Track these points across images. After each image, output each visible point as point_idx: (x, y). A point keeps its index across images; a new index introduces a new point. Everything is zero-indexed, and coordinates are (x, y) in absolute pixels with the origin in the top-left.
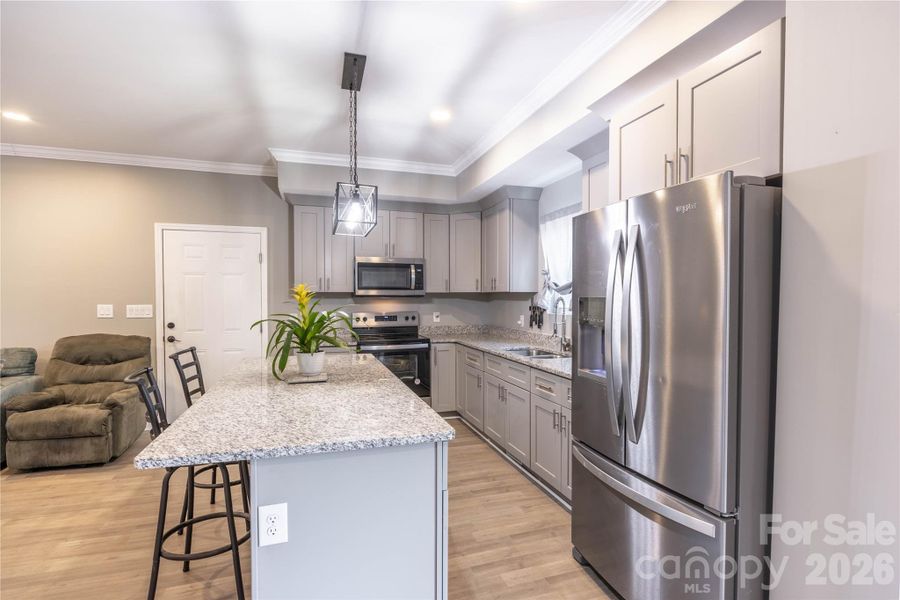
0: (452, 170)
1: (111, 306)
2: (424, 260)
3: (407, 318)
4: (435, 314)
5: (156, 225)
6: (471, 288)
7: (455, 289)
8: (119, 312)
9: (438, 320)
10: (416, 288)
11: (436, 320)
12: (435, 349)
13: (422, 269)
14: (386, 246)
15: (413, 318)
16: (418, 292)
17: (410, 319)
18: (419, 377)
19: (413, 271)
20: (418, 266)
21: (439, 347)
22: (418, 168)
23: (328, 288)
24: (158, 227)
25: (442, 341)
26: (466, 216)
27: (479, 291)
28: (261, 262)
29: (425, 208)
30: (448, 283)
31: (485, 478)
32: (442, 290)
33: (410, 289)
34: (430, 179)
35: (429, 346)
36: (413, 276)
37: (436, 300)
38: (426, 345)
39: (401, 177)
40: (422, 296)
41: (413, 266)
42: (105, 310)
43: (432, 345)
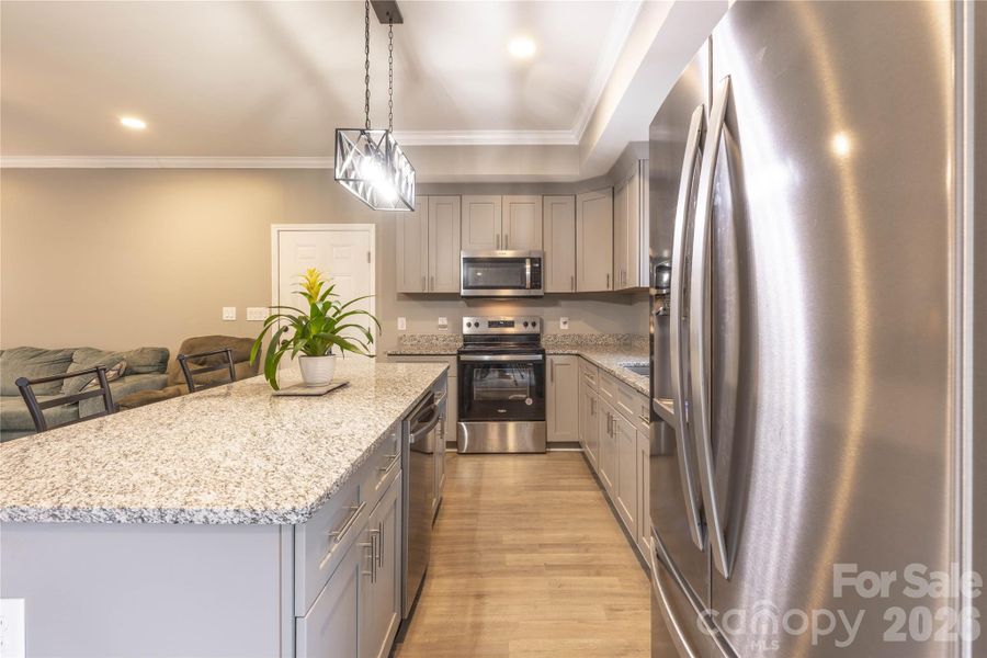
0: (573, 137)
1: (234, 309)
2: (544, 254)
3: (526, 324)
4: (562, 320)
5: (273, 226)
6: (600, 285)
7: (583, 288)
8: (241, 315)
9: (566, 327)
10: (532, 288)
11: (562, 327)
12: (552, 362)
13: (540, 263)
14: (498, 236)
15: (534, 324)
16: (534, 292)
17: (530, 325)
18: (531, 396)
19: (528, 266)
20: (533, 261)
21: (558, 360)
22: (530, 138)
23: (432, 288)
24: (274, 228)
25: (561, 352)
26: (593, 195)
27: (610, 289)
28: (369, 261)
29: (545, 189)
30: (574, 280)
31: (575, 545)
32: (567, 289)
33: (524, 288)
34: (545, 151)
35: (544, 358)
36: (528, 273)
37: (563, 303)
38: (540, 357)
39: (509, 151)
40: (540, 297)
41: (528, 261)
42: (229, 313)
43: (549, 358)
